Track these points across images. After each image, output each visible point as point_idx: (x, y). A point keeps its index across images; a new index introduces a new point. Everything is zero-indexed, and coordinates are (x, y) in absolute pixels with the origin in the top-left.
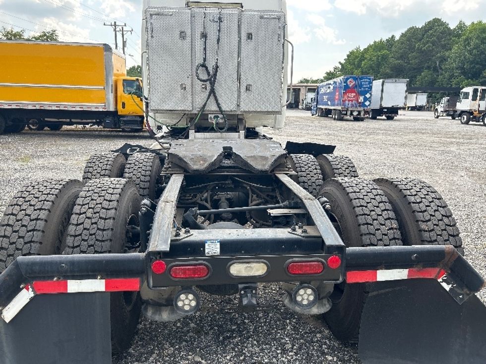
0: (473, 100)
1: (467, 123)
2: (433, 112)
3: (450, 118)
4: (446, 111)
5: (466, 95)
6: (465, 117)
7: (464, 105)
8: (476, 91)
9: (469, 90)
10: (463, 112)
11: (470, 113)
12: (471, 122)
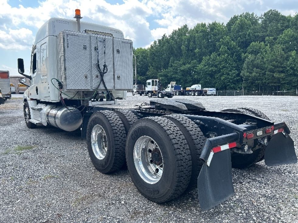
0: (152, 86)
1: (151, 97)
2: (131, 93)
3: (139, 95)
4: (138, 92)
5: (149, 84)
6: (150, 94)
7: (149, 88)
8: (153, 81)
9: (150, 81)
10: (149, 92)
11: (152, 92)
12: (153, 97)
